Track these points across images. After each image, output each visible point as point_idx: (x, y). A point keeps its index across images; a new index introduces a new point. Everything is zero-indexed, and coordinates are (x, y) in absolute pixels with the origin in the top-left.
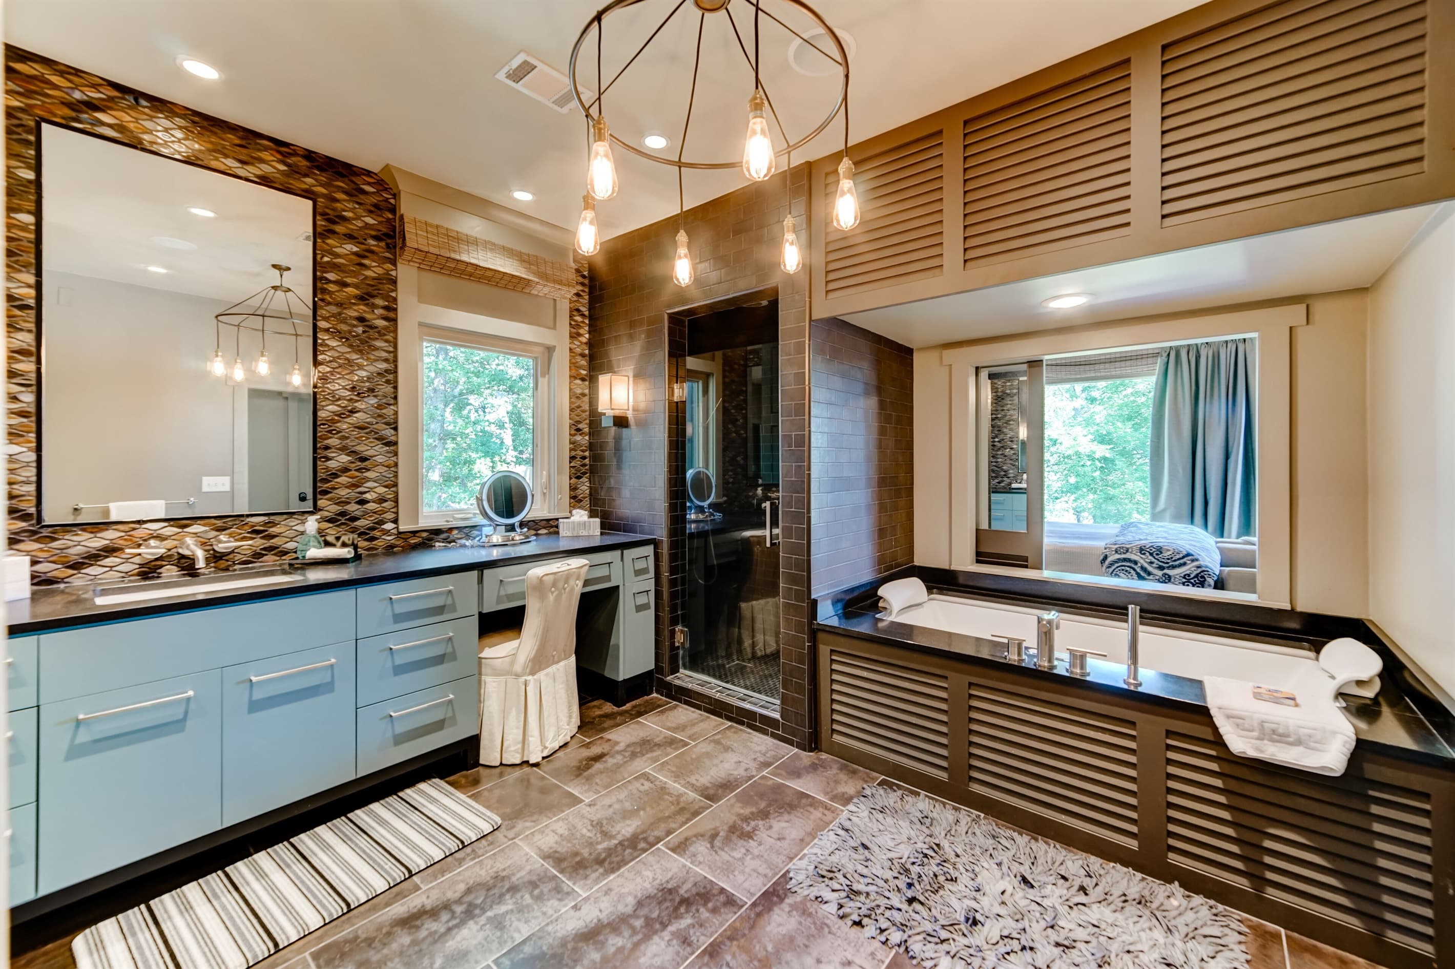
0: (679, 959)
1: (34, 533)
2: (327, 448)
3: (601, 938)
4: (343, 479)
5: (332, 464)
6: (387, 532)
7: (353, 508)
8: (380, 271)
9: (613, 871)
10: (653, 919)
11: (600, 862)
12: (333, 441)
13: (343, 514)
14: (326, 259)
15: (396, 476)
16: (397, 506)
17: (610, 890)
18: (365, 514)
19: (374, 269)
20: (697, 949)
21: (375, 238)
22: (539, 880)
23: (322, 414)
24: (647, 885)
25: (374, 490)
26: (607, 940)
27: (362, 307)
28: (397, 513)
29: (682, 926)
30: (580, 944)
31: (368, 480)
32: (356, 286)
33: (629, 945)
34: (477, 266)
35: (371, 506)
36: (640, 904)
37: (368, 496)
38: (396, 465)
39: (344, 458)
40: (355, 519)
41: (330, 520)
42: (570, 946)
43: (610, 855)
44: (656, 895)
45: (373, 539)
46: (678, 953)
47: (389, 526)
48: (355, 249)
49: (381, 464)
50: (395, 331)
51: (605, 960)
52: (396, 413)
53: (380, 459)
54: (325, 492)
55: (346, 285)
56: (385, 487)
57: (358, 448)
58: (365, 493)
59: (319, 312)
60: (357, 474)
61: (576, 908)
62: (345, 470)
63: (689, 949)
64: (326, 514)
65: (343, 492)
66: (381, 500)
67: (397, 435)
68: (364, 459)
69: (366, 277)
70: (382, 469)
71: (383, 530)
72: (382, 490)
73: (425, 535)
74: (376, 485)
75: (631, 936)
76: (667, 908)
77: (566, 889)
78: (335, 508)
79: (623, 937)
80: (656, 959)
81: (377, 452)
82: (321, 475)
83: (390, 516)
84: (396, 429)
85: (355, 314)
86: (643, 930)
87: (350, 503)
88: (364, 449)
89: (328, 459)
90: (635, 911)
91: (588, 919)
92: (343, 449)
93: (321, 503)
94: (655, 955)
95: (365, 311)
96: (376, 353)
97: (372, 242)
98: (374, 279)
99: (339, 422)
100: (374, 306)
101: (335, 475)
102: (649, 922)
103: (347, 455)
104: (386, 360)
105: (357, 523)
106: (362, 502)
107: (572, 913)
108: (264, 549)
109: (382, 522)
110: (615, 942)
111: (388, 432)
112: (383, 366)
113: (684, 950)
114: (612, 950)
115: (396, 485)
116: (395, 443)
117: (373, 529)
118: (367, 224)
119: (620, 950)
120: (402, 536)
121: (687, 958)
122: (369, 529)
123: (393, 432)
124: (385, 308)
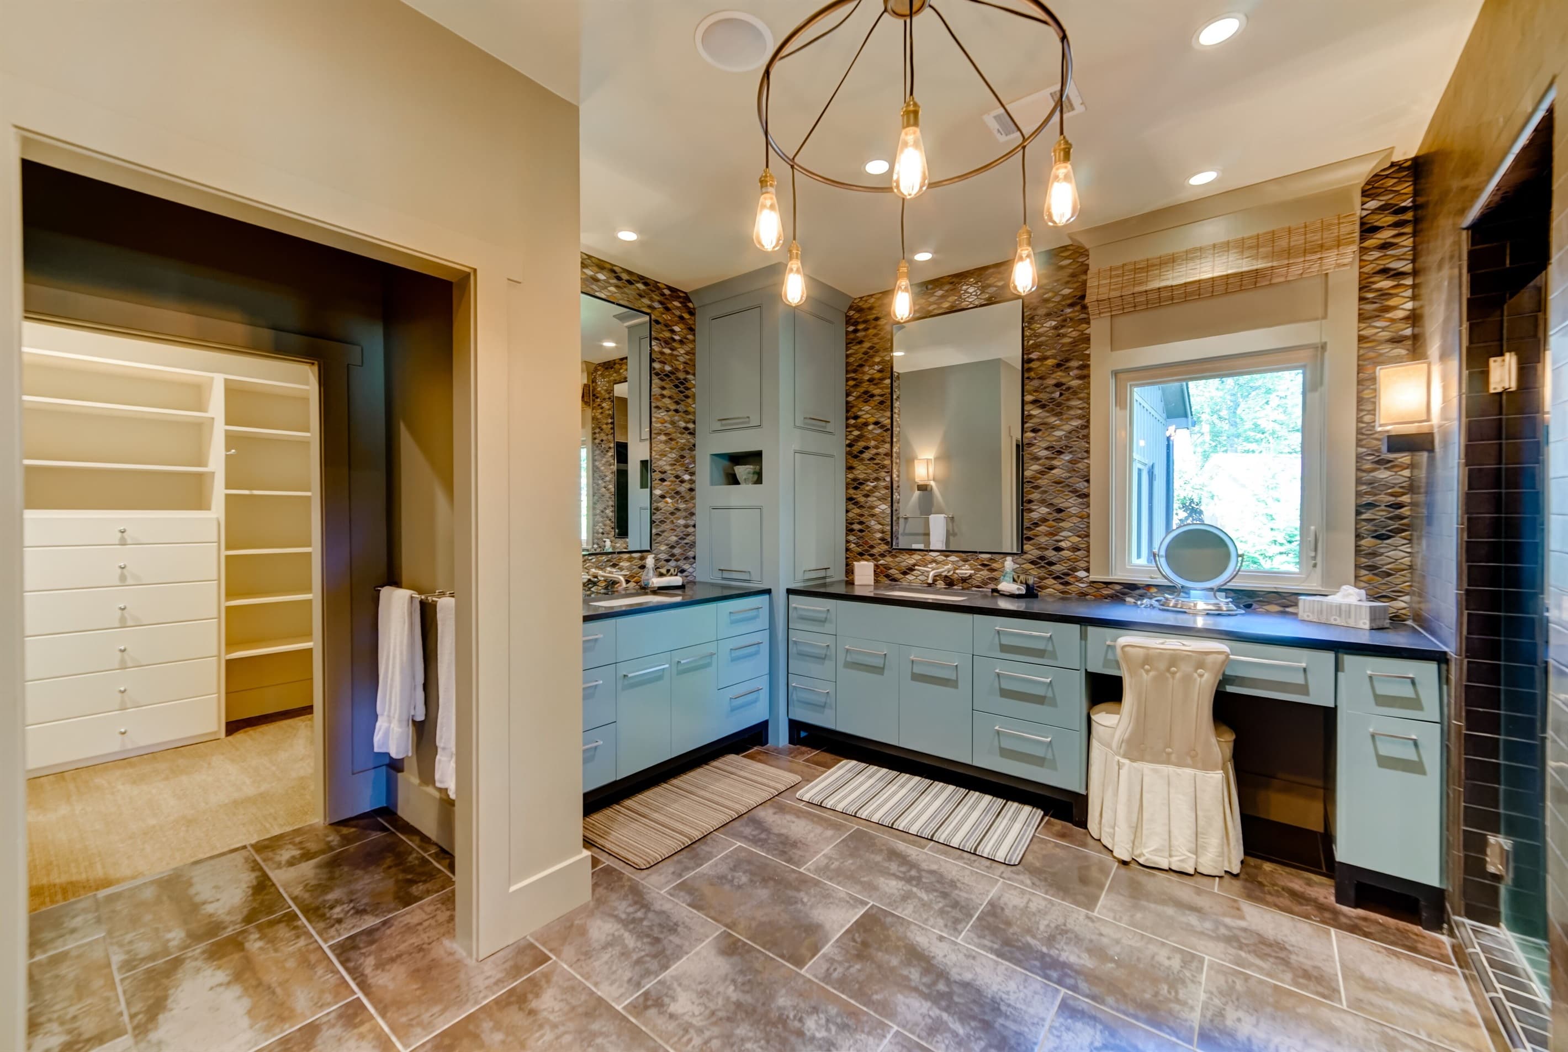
0: (909, 1027)
1: (890, 552)
2: (1030, 501)
3: (915, 962)
4: (1042, 528)
5: (1034, 515)
6: (1080, 580)
7: (1050, 554)
8: (1075, 334)
9: (999, 954)
10: (952, 998)
11: (1007, 942)
12: (1035, 496)
13: (1042, 558)
14: (1031, 342)
15: (1088, 527)
16: (1088, 556)
17: (974, 958)
18: (1061, 560)
19: (1071, 333)
20: (927, 1042)
21: (1071, 305)
22: (962, 907)
23: (1027, 473)
24: (995, 988)
25: (1068, 539)
26: (914, 966)
27: (1060, 373)
28: (1088, 562)
29: (951, 1025)
30: (903, 950)
31: (1063, 529)
32: (1053, 357)
33: (913, 984)
34: (1172, 287)
35: (1066, 553)
36: (966, 985)
37: (1063, 544)
38: (1088, 516)
39: (1044, 510)
40: (1051, 564)
41: (1032, 562)
42: (900, 943)
43: (1019, 949)
44: (986, 997)
45: (1067, 584)
46: (917, 1024)
47: (1082, 574)
48: (1054, 323)
49: (1075, 515)
50: (1089, 388)
51: (893, 970)
52: (1088, 467)
53: (1074, 510)
54: (1029, 539)
55: (1046, 358)
56: (1079, 536)
57: (1055, 501)
58: (1061, 541)
59: (1027, 387)
60: (1054, 524)
61: (941, 938)
62: (1044, 520)
63: (924, 1034)
64: (1030, 557)
65: (1043, 540)
66: (1075, 549)
67: (1088, 487)
68: (1060, 511)
69: (1063, 345)
70: (1075, 520)
71: (1076, 577)
72: (1077, 539)
73: (1118, 587)
74: (1070, 534)
75: (924, 984)
76: (971, 1010)
77: (959, 927)
78: (1038, 553)
79: (921, 978)
80: (904, 1007)
81: (1071, 504)
82: (1026, 524)
83: (1083, 564)
84: (1088, 481)
85: (1054, 382)
86: (935, 993)
87: (1047, 549)
88: (1060, 502)
89: (1031, 511)
90: (956, 982)
91: (933, 949)
92: (1043, 502)
93: (1026, 547)
94: (908, 1007)
95: (1061, 377)
96: (1072, 412)
97: (1069, 310)
98: (1071, 343)
99: (1040, 478)
100: (1068, 369)
101: (1036, 525)
102: (949, 996)
103: (1046, 507)
104: (1080, 417)
105: (1053, 568)
106: (1058, 549)
107: (935, 936)
108: (989, 579)
109: (1074, 569)
110: (914, 974)
111: (1081, 485)
112: (1076, 423)
113: (922, 1030)
114: (905, 972)
115: (1088, 536)
116: (1087, 496)
117: (1068, 575)
118: (1064, 296)
119: (907, 978)
120: (1095, 585)
121: (913, 1033)
122: (1064, 574)
123: (1086, 484)
124: (1078, 368)
